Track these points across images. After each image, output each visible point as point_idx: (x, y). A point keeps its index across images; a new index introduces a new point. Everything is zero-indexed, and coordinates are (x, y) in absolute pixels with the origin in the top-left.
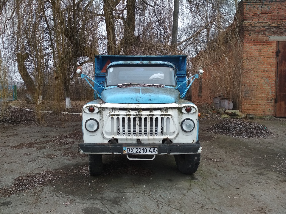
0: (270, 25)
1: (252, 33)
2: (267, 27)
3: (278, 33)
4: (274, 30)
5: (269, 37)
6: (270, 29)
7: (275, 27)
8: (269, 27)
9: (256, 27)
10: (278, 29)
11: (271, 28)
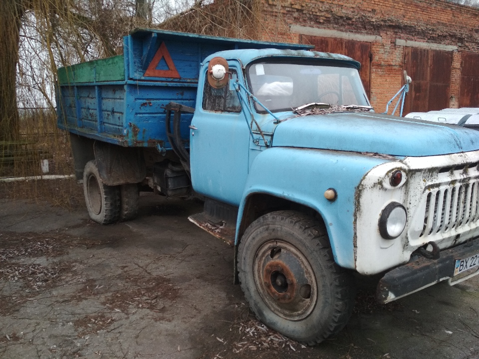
0: (293, 7)
1: (268, 16)
2: (289, 9)
3: (301, 20)
4: (296, 15)
5: (290, 27)
6: (291, 13)
7: (298, 10)
8: (291, 10)
9: (274, 7)
10: (301, 13)
11: (293, 11)
